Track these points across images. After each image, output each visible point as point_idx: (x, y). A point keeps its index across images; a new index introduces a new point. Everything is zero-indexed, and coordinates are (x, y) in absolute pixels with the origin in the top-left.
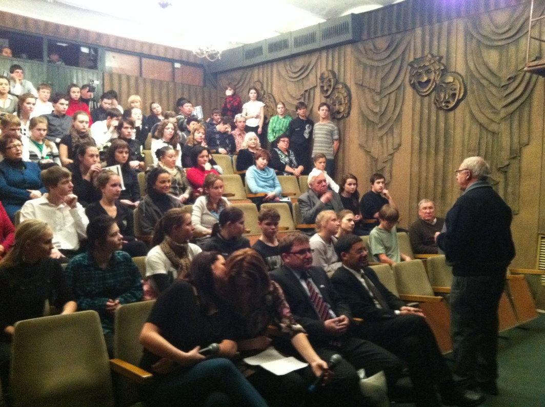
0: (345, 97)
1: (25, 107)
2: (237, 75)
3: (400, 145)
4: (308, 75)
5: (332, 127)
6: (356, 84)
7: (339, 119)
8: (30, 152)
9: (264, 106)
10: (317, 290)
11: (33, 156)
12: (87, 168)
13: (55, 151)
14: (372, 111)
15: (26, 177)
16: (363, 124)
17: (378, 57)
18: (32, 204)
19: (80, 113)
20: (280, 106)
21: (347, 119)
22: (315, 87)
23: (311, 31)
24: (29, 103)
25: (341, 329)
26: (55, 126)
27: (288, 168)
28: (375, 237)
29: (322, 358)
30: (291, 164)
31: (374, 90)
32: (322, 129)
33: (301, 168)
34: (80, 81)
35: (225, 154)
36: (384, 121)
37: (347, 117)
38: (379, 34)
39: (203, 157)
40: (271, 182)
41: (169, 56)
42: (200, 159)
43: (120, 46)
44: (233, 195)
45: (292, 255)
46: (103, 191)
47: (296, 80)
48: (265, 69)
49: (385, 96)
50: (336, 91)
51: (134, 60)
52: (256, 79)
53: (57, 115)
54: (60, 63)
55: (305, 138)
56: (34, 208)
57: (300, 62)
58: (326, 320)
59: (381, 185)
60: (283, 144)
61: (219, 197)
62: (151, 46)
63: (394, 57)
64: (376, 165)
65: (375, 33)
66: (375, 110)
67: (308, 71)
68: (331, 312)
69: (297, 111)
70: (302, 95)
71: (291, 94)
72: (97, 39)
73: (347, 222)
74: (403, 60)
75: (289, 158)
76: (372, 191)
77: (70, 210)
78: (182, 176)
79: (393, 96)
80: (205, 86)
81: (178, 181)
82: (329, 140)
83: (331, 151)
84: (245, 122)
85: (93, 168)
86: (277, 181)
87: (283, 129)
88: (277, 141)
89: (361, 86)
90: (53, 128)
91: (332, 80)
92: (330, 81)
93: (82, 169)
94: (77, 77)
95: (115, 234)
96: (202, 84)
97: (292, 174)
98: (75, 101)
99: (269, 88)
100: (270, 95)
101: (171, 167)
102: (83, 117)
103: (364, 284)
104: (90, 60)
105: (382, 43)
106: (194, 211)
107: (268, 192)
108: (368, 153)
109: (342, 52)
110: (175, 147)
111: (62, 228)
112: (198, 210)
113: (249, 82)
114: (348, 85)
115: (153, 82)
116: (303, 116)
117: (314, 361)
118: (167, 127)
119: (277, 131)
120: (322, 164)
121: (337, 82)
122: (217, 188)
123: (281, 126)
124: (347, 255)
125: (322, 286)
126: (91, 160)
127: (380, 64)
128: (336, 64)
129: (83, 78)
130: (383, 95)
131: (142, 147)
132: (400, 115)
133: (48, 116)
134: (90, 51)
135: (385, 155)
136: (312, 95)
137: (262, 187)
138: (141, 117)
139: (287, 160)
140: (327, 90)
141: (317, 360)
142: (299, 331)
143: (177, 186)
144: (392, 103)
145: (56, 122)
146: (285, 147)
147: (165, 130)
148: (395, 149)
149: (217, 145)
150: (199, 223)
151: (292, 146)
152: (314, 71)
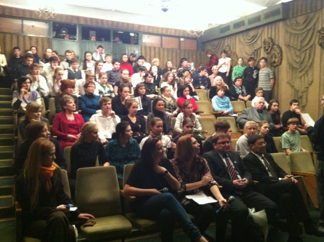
0: (278, 53)
1: (99, 68)
2: (216, 43)
3: (312, 82)
4: (256, 41)
5: (269, 71)
6: (286, 45)
7: (275, 67)
8: (99, 90)
9: (231, 60)
10: (232, 164)
11: (101, 92)
12: (124, 98)
13: (112, 89)
14: (295, 61)
15: (95, 103)
16: (290, 69)
17: (298, 28)
18: (95, 116)
19: (124, 70)
20: (240, 60)
21: (280, 66)
22: (260, 48)
23: (258, 15)
24: (100, 65)
25: (241, 185)
26: (113, 76)
27: (240, 97)
28: (284, 138)
29: (225, 198)
30: (243, 94)
31: (296, 48)
32: (263, 73)
33: (249, 96)
34: (130, 51)
35: (204, 89)
36: (303, 67)
37: (280, 65)
38: (299, 14)
39: (186, 91)
40: (227, 104)
41: (177, 35)
42: (184, 92)
43: (150, 31)
44: (203, 112)
45: (217, 144)
46: (129, 110)
47: (249, 44)
48: (232, 39)
49: (303, 52)
50: (273, 50)
51: (158, 38)
52: (226, 44)
53: (115, 71)
54: (119, 42)
55: (253, 78)
56: (96, 118)
57: (252, 33)
58: (235, 179)
59: (296, 106)
60: (238, 83)
61: (191, 113)
62: (167, 29)
63: (309, 28)
64: (298, 94)
65: (297, 13)
66: (297, 61)
67: (257, 38)
68: (239, 176)
69: (248, 62)
70: (253, 53)
71: (247, 52)
72: (138, 28)
73: (263, 128)
74: (314, 29)
75: (242, 91)
76: (290, 111)
77: (113, 119)
78: (174, 102)
79: (308, 51)
80: (197, 50)
81: (171, 105)
82: (267, 79)
83: (269, 85)
84: (218, 70)
85: (126, 98)
86: (230, 104)
87: (241, 73)
88: (235, 80)
89: (288, 46)
90: (112, 78)
91: (271, 43)
92: (269, 44)
93: (121, 98)
94: (128, 49)
95: (129, 131)
96: (196, 49)
97: (243, 100)
98: (125, 62)
99: (234, 49)
100: (235, 54)
101: (168, 97)
102: (126, 72)
103: (263, 163)
104: (135, 40)
105: (301, 19)
106: (177, 121)
107: (225, 110)
108: (292, 86)
109: (277, 26)
110: (173, 86)
111: (109, 128)
112: (179, 120)
113: (223, 47)
114: (281, 45)
115: (168, 49)
116: (252, 65)
117: (220, 199)
118: (169, 75)
119: (238, 74)
120: (261, 94)
121: (274, 44)
122: (189, 108)
123: (240, 72)
124: (254, 146)
125: (235, 162)
126: (125, 94)
127: (300, 32)
128: (273, 34)
129: (131, 50)
130: (301, 51)
131: (156, 87)
132: (312, 63)
133: (110, 72)
134: (135, 35)
135: (303, 88)
136: (259, 52)
137: (221, 108)
138: (157, 70)
139: (240, 91)
140: (268, 50)
141: (221, 198)
142: (215, 184)
143: (171, 107)
144: (307, 56)
145: (114, 74)
146: (239, 84)
147: (169, 77)
148: (309, 84)
149: (200, 84)
150: (179, 127)
151: (244, 83)
152: (260, 38)
